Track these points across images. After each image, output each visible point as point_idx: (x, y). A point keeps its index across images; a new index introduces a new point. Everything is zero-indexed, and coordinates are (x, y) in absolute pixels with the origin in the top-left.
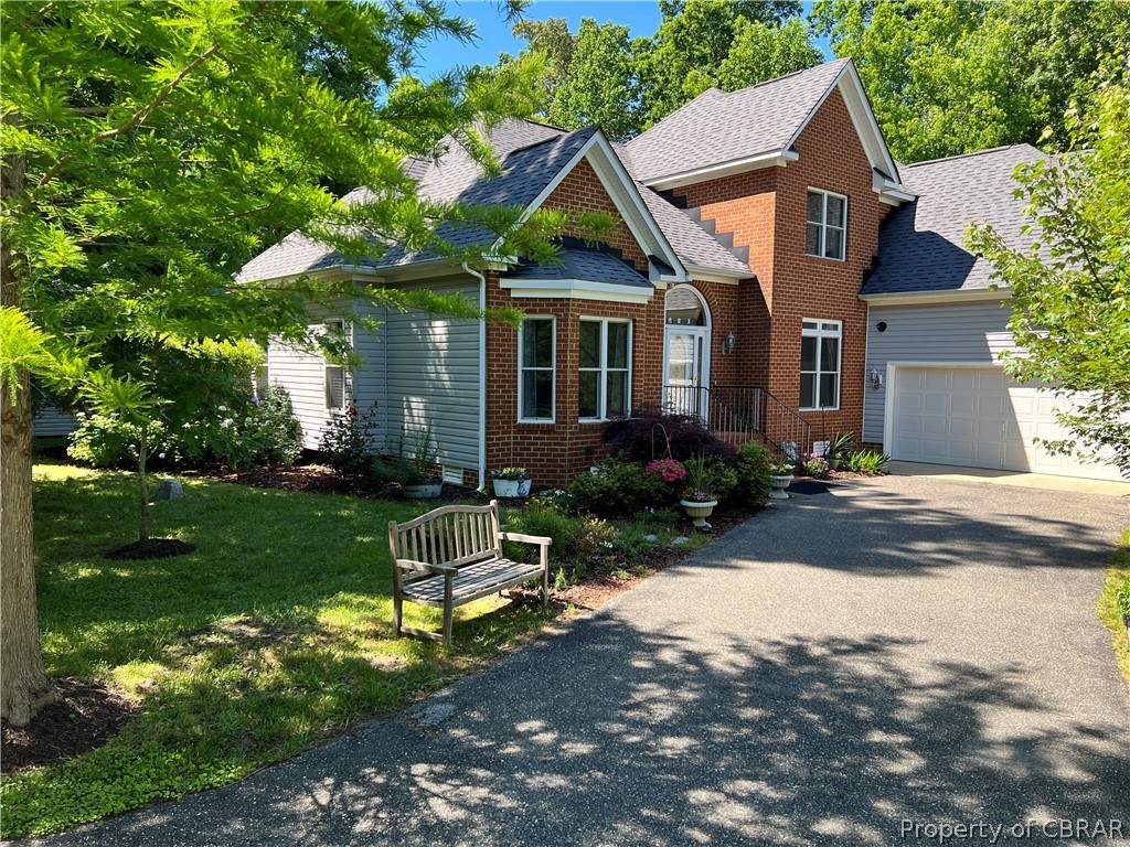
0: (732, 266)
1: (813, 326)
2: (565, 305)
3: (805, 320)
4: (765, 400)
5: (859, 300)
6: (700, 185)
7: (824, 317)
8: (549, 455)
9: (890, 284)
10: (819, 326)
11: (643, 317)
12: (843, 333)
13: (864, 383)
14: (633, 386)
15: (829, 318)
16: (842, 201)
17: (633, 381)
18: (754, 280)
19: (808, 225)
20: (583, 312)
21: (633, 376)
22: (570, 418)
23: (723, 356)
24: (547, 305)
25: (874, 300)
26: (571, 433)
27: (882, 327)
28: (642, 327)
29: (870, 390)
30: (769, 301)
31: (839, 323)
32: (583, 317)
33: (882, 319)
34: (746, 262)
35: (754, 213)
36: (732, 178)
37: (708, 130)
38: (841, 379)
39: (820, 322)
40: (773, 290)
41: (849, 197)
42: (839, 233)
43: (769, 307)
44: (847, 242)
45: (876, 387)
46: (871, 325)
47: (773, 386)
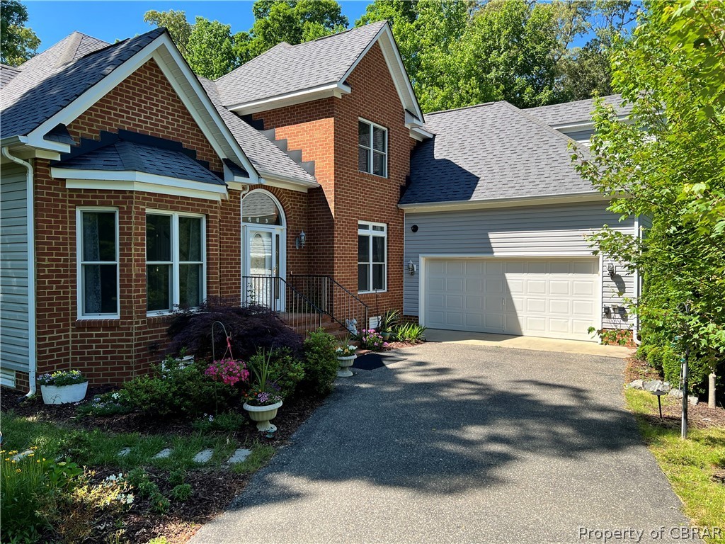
0: (301, 176)
1: (366, 227)
2: (128, 197)
3: (360, 222)
4: (331, 286)
5: (398, 208)
6: (274, 111)
7: (374, 221)
8: (114, 352)
9: (420, 197)
10: (371, 228)
11: (216, 212)
12: (388, 233)
13: (404, 270)
14: (208, 278)
15: (377, 221)
16: (384, 132)
17: (208, 273)
18: (319, 189)
19: (360, 147)
20: (150, 206)
21: (208, 268)
22: (136, 312)
23: (296, 250)
24: (108, 197)
25: (409, 208)
26: (139, 328)
27: (415, 229)
28: (216, 223)
29: (409, 276)
30: (332, 206)
31: (385, 225)
32: (149, 211)
33: (415, 222)
34: (313, 174)
35: (317, 135)
36: (299, 106)
37: (280, 70)
38: (388, 268)
39: (371, 224)
40: (335, 197)
41: (389, 129)
42: (382, 156)
43: (332, 210)
44: (389, 164)
45: (412, 274)
46: (407, 227)
47: (338, 275)
